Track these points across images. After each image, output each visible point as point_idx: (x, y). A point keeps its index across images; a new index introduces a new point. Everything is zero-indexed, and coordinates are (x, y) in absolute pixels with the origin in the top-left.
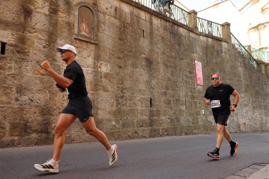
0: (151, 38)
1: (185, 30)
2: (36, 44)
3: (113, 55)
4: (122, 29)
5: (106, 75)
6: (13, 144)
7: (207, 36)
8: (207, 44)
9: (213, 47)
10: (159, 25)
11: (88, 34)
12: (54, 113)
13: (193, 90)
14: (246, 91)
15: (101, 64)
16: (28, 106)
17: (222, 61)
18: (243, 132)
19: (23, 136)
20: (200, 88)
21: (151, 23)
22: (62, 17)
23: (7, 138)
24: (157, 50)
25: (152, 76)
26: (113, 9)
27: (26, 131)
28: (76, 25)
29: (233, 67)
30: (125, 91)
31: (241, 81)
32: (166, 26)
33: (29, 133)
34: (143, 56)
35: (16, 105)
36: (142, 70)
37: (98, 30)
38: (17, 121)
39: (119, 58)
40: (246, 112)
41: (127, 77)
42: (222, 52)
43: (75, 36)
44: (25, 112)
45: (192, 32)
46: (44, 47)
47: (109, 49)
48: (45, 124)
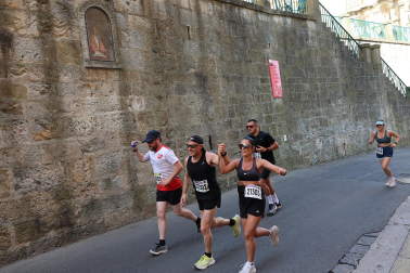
0: (202, 38)
1: (250, 12)
2: (29, 91)
3: (147, 80)
4: (156, 34)
5: (142, 116)
6: (25, 254)
7: (284, 15)
8: (284, 28)
9: (294, 32)
10: (211, 13)
11: (105, 53)
12: (74, 194)
13: (268, 107)
14: (345, 95)
15: (131, 100)
16: (36, 193)
17: (309, 52)
18: (343, 158)
19: (37, 238)
20: (279, 101)
21: (199, 12)
22: (61, 35)
23: (15, 247)
24: (211, 55)
25: (207, 101)
26: (137, 3)
27: (39, 231)
28: (85, 43)
29: (325, 60)
30: (172, 134)
31: (337, 80)
32: (221, 12)
33: (44, 232)
34: (192, 70)
35: (17, 196)
36: (193, 95)
37: (120, 44)
38: (24, 219)
39: (157, 83)
40: (346, 127)
41: (173, 111)
42: (307, 39)
43: (86, 64)
44: (32, 203)
45: (262, 12)
46: (42, 93)
47: (140, 72)
48: (65, 213)
